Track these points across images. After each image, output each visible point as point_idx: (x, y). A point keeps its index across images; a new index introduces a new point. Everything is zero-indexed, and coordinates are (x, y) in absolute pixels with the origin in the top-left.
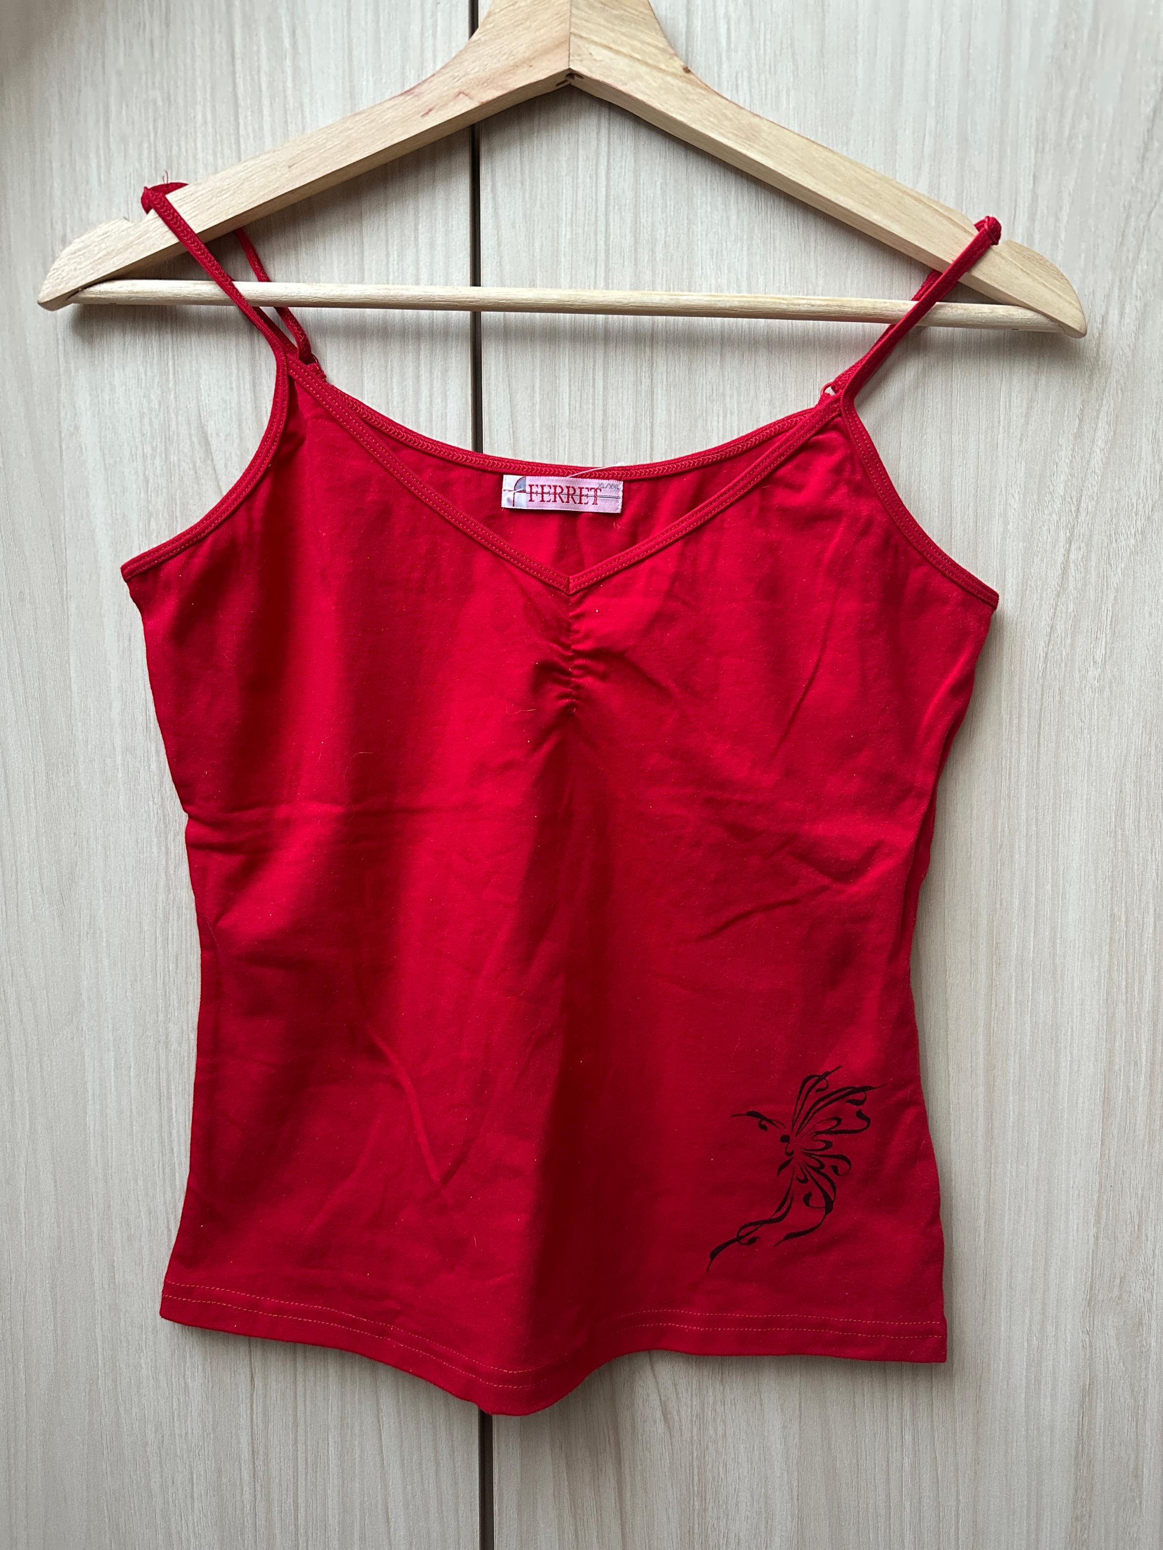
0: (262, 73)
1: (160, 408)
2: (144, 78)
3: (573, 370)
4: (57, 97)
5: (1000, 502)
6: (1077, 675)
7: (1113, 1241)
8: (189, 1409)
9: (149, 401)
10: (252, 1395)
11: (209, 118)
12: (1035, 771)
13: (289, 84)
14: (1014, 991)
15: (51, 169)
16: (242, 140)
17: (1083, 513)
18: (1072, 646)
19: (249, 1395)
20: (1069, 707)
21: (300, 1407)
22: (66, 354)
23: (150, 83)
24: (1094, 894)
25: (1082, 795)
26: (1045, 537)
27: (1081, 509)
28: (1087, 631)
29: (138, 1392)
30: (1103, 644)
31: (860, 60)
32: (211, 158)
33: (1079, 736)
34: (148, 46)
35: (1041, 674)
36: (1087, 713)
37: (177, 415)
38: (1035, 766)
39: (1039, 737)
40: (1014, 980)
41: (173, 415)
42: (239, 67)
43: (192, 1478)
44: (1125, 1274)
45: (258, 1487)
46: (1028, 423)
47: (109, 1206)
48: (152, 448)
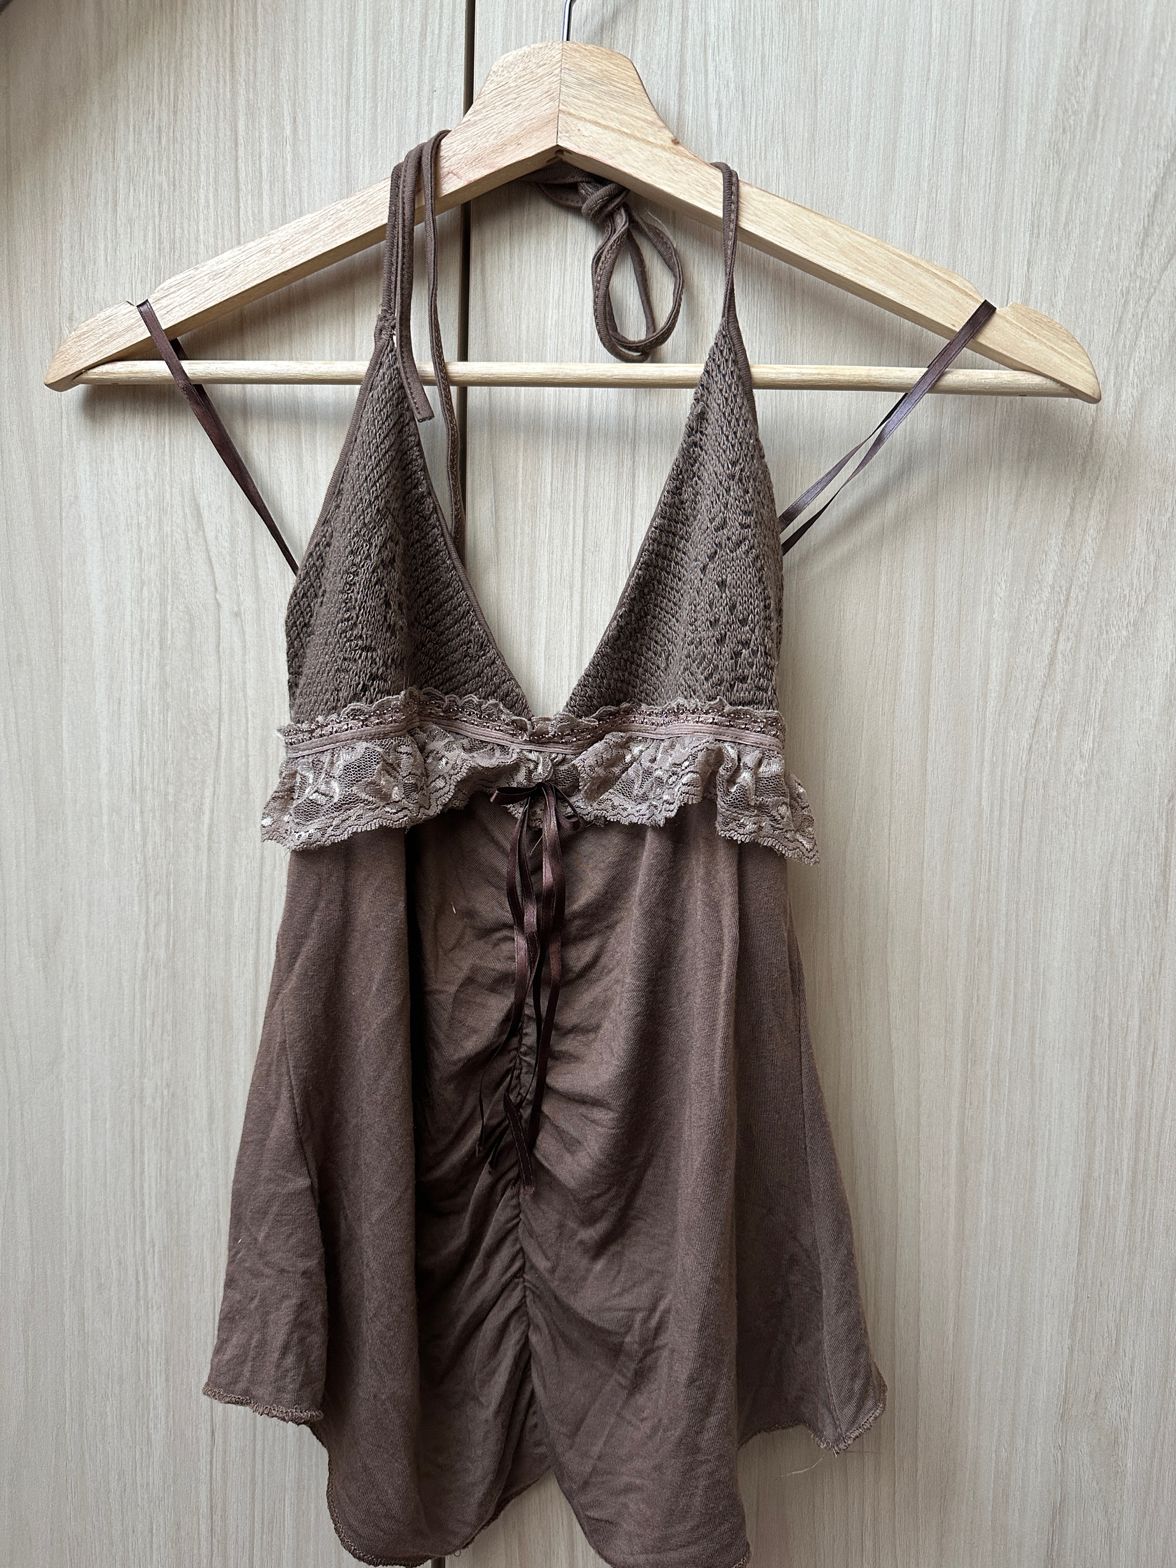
0: (263, 158)
1: (155, 478)
2: (151, 164)
3: (556, 450)
4: (69, 182)
5: (985, 590)
6: (1063, 769)
7: (1088, 1355)
8: (151, 1459)
9: (146, 473)
10: (212, 1450)
11: (211, 202)
12: (1016, 865)
13: (289, 169)
14: (989, 1090)
15: (61, 250)
16: (242, 224)
17: (1073, 603)
18: (1059, 738)
19: (209, 1451)
20: (1053, 801)
21: (259, 1466)
22: (69, 426)
23: (157, 169)
24: (1076, 994)
25: (1066, 892)
26: (1032, 628)
27: (1071, 599)
28: (1074, 724)
29: (103, 1439)
30: (1091, 737)
31: (852, 145)
32: (211, 241)
33: (1064, 831)
34: (156, 134)
35: (1024, 766)
36: (1073, 808)
37: (171, 487)
38: (1016, 859)
39: (1021, 831)
40: (989, 1079)
41: (167, 487)
42: (241, 153)
43: (152, 1529)
44: (1101, 1389)
45: (215, 1541)
46: (1016, 510)
47: (81, 1255)
48: (147, 518)
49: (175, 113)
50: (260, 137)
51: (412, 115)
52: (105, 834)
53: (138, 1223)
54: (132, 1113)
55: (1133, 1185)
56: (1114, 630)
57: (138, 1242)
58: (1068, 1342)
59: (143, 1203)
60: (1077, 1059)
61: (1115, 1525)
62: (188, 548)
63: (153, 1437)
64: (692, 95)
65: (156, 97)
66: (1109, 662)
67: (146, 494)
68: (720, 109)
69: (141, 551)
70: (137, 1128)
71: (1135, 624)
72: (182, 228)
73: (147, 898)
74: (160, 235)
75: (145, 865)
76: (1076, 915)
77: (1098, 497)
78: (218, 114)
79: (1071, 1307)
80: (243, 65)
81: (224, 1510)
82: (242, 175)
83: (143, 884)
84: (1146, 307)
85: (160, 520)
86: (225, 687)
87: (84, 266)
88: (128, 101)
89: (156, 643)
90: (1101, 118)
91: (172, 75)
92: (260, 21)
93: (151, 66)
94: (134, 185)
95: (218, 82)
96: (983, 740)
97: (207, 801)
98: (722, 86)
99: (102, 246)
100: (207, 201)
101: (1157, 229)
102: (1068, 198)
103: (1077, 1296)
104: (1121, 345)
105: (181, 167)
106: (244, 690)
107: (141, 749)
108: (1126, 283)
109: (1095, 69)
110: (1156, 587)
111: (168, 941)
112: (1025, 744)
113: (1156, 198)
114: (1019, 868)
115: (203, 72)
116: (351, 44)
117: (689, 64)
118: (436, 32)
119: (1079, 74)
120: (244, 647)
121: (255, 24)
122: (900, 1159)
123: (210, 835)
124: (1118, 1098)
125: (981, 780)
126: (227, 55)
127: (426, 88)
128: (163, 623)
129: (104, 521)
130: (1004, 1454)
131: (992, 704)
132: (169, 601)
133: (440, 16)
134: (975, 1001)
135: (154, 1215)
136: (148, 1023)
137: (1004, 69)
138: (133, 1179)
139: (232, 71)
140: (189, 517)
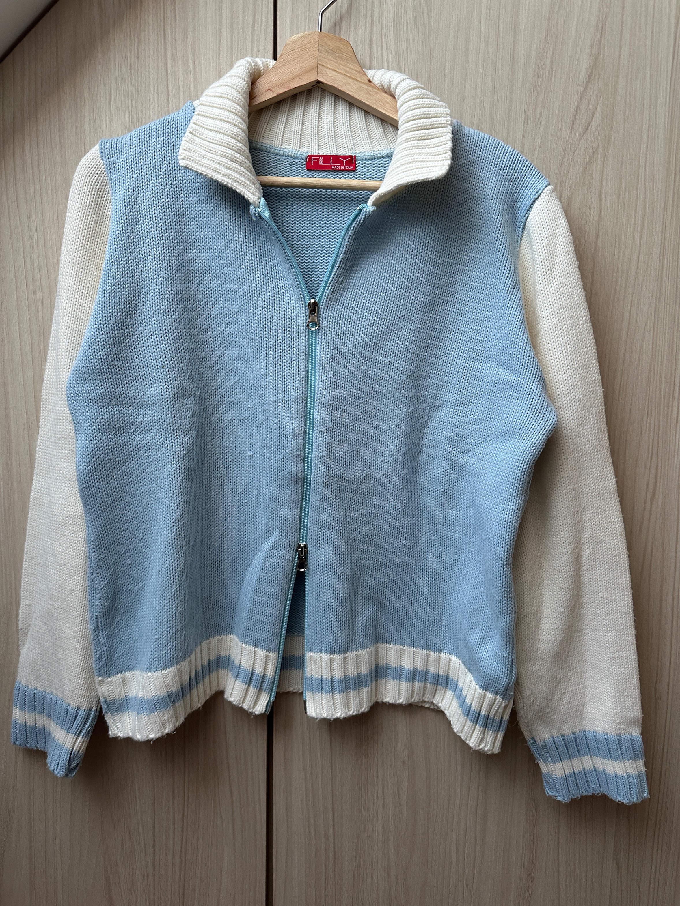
0: (180, 80)
2: (127, 81)
4: (87, 89)
11: (156, 100)
13: (192, 85)
15: (85, 121)
23: (130, 83)
34: (129, 67)
42: (169, 78)
49: (138, 58)
50: (178, 70)
65: (128, 50)
78: (158, 58)
82: (170, 88)
84: (573, 156)
88: (115, 51)
90: (554, 72)
91: (136, 40)
92: (177, 16)
94: (119, 91)
95: (158, 43)
101: (578, 122)
102: (540, 107)
104: (562, 173)
105: (141, 84)
108: (565, 145)
109: (551, 49)
117: (374, 42)
118: (260, 24)
119: (544, 52)
121: (175, 17)
126: (162, 31)
127: (255, 48)
133: (262, 16)
137: (512, 49)
139: (165, 39)
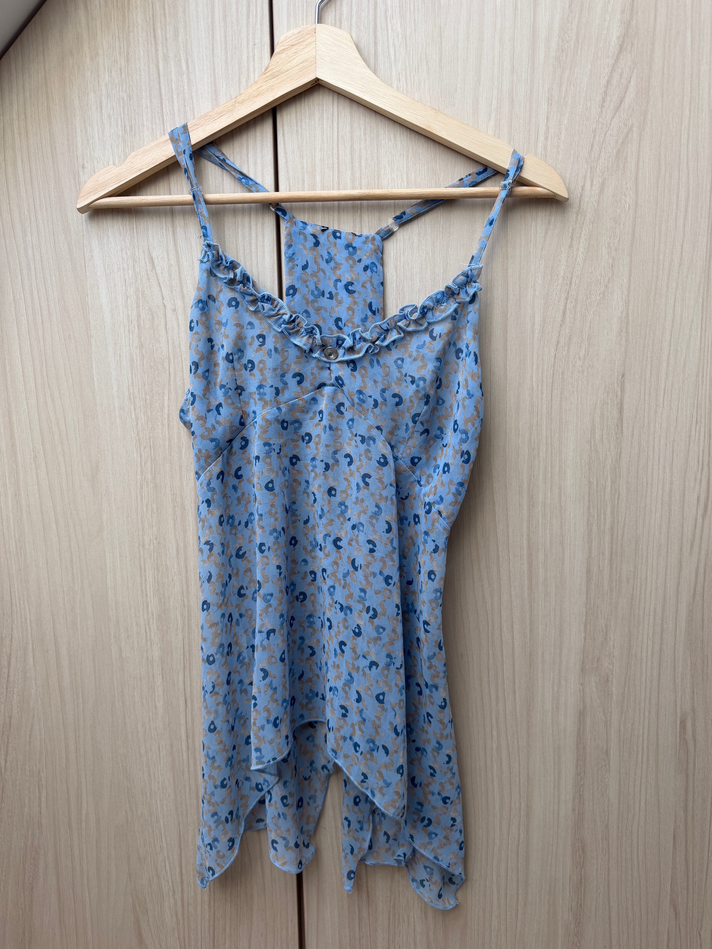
49: (128, 61)
50: (171, 72)
51: (245, 58)
52: (118, 420)
53: (145, 604)
54: (140, 553)
55: (611, 560)
56: (593, 297)
57: (145, 613)
58: (583, 635)
59: (147, 595)
60: (582, 502)
61: (609, 719)
62: (149, 279)
63: (158, 705)
64: (381, 42)
65: (118, 53)
66: (592, 312)
67: (126, 253)
68: (395, 47)
69: (125, 281)
70: (142, 560)
71: (603, 293)
72: (135, 119)
73: (140, 450)
74: (124, 123)
75: (138, 434)
76: (579, 434)
77: (583, 232)
79: (584, 618)
80: (160, 35)
81: (193, 737)
82: (163, 91)
83: (138, 443)
84: (604, 138)
85: (134, 265)
86: (170, 346)
87: (88, 141)
88: (104, 55)
89: (136, 326)
90: (580, 44)
92: (167, 12)
93: (114, 37)
96: (533, 354)
97: (166, 402)
98: (395, 36)
99: (96, 130)
100: (147, 105)
101: (609, 99)
103: (586, 613)
104: (593, 156)
106: (180, 347)
107: (132, 378)
108: (594, 126)
109: (577, 19)
110: (613, 275)
111: (152, 470)
112: (552, 354)
113: (608, 81)
114: (551, 414)
115: (140, 39)
116: (213, 22)
117: (379, 26)
118: (255, 14)
119: (569, 22)
120: (179, 326)
121: (165, 14)
122: (500, 553)
123: (168, 418)
124: (602, 519)
125: (532, 373)
126: (152, 31)
127: (251, 43)
128: (139, 316)
129: (106, 267)
130: (556, 689)
131: (536, 335)
132: (141, 305)
133: (256, 6)
134: (532, 478)
135: (152, 600)
136: (145, 509)
137: (532, 21)
138: (142, 584)
140: (148, 263)
